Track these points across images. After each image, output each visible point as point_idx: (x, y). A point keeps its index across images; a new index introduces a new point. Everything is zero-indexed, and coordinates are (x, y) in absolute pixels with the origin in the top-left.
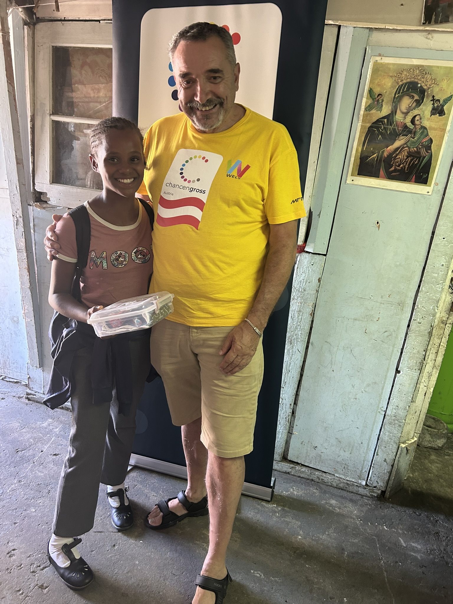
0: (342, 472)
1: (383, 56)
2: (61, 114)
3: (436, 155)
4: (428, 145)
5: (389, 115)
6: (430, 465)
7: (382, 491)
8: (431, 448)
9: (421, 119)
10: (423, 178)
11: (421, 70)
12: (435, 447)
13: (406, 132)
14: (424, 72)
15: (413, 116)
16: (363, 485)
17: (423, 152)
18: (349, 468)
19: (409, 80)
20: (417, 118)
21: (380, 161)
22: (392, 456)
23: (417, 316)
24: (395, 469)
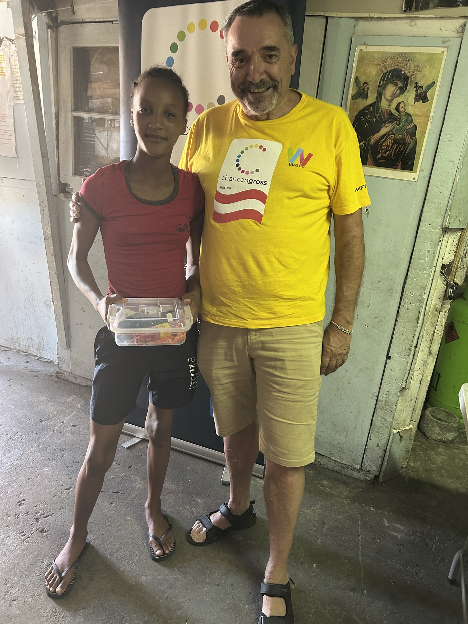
0: (337, 456)
1: (368, 45)
2: (82, 110)
3: (420, 142)
4: (412, 132)
5: (374, 103)
6: (435, 457)
7: (375, 475)
8: (441, 441)
9: (405, 106)
10: (409, 164)
11: (404, 57)
12: (444, 441)
13: (392, 119)
14: (407, 59)
15: (397, 103)
16: (357, 469)
17: (408, 139)
18: (344, 451)
19: (393, 68)
20: (401, 105)
21: (368, 148)
22: (384, 441)
23: (406, 303)
24: (387, 455)
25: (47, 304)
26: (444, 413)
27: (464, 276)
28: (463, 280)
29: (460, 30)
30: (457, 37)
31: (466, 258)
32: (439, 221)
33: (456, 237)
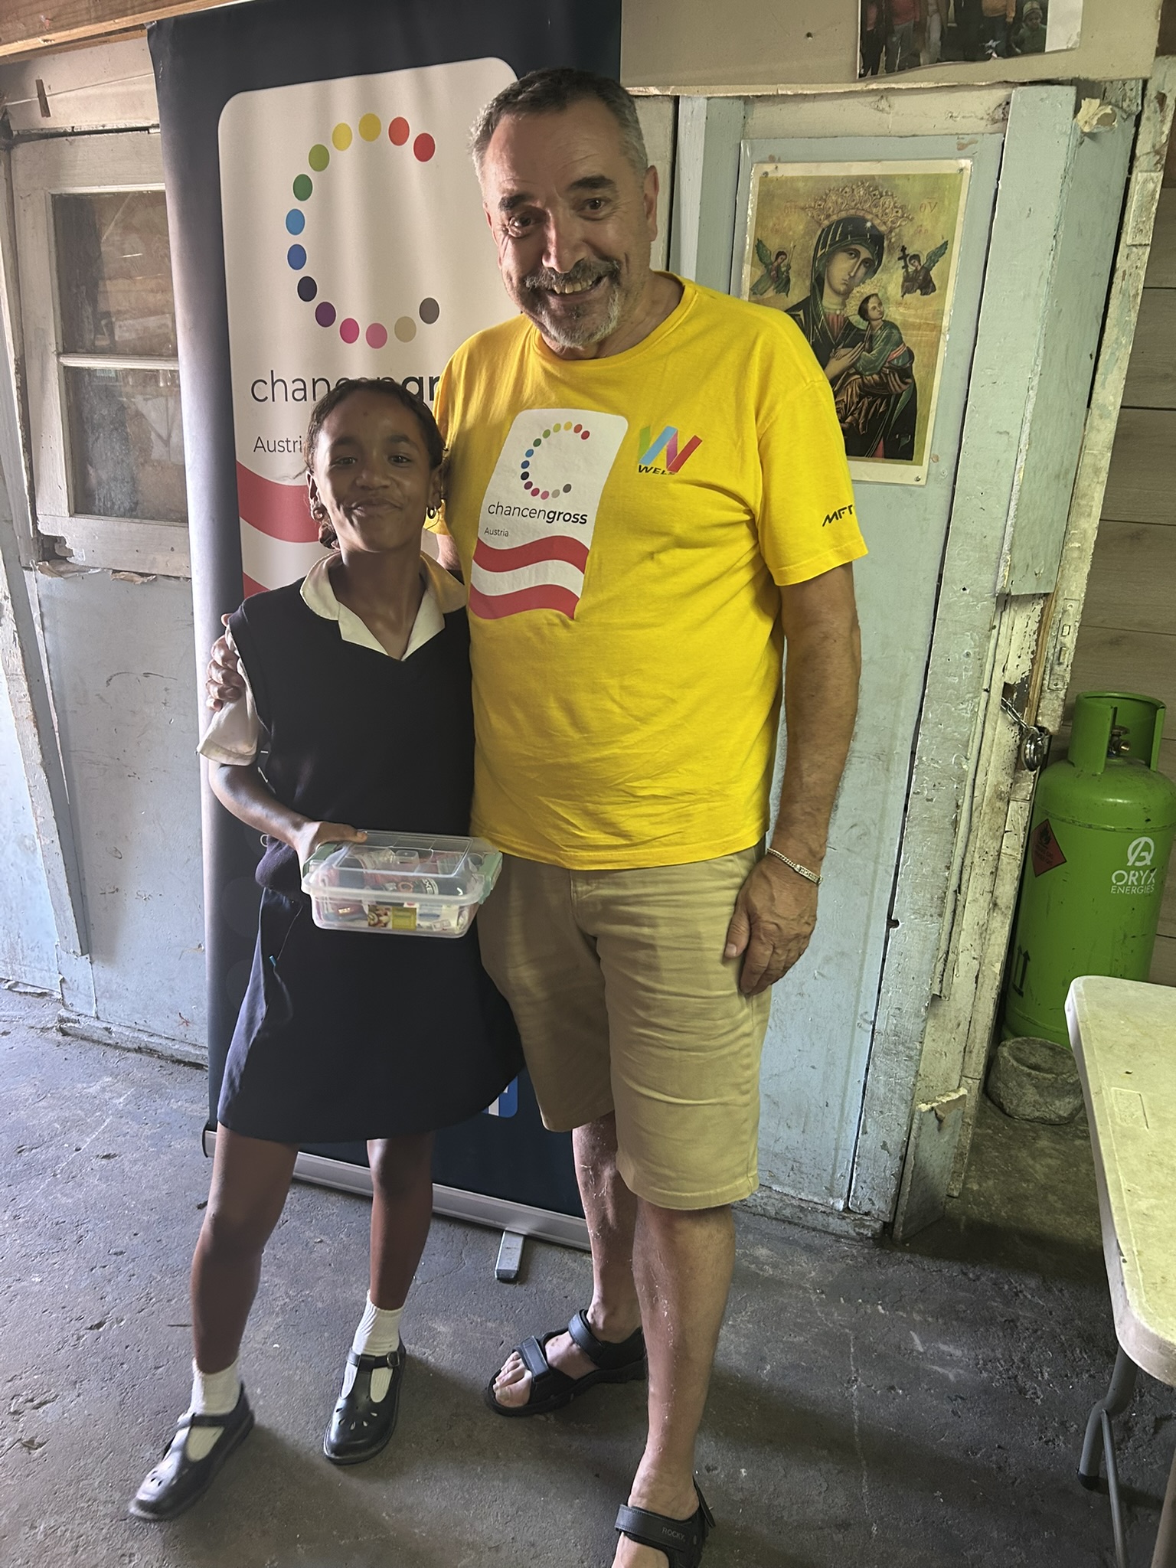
0: (787, 1181)
1: (779, 161)
2: (84, 351)
3: (925, 390)
4: (903, 365)
5: (808, 298)
6: (1031, 1162)
7: (884, 1222)
8: (1043, 1121)
9: (880, 304)
10: (902, 444)
11: (869, 187)
12: (1050, 1119)
13: (852, 337)
14: (877, 193)
15: (862, 299)
16: (838, 1211)
17: (895, 382)
18: (804, 1169)
19: (843, 214)
20: (871, 304)
22: (898, 1136)
23: (923, 784)
24: (909, 1167)
25: (25, 846)
26: (1044, 1049)
27: (1061, 709)
28: (1059, 720)
29: (999, 114)
30: (991, 134)
31: (1060, 664)
32: (986, 579)
33: (1031, 614)
